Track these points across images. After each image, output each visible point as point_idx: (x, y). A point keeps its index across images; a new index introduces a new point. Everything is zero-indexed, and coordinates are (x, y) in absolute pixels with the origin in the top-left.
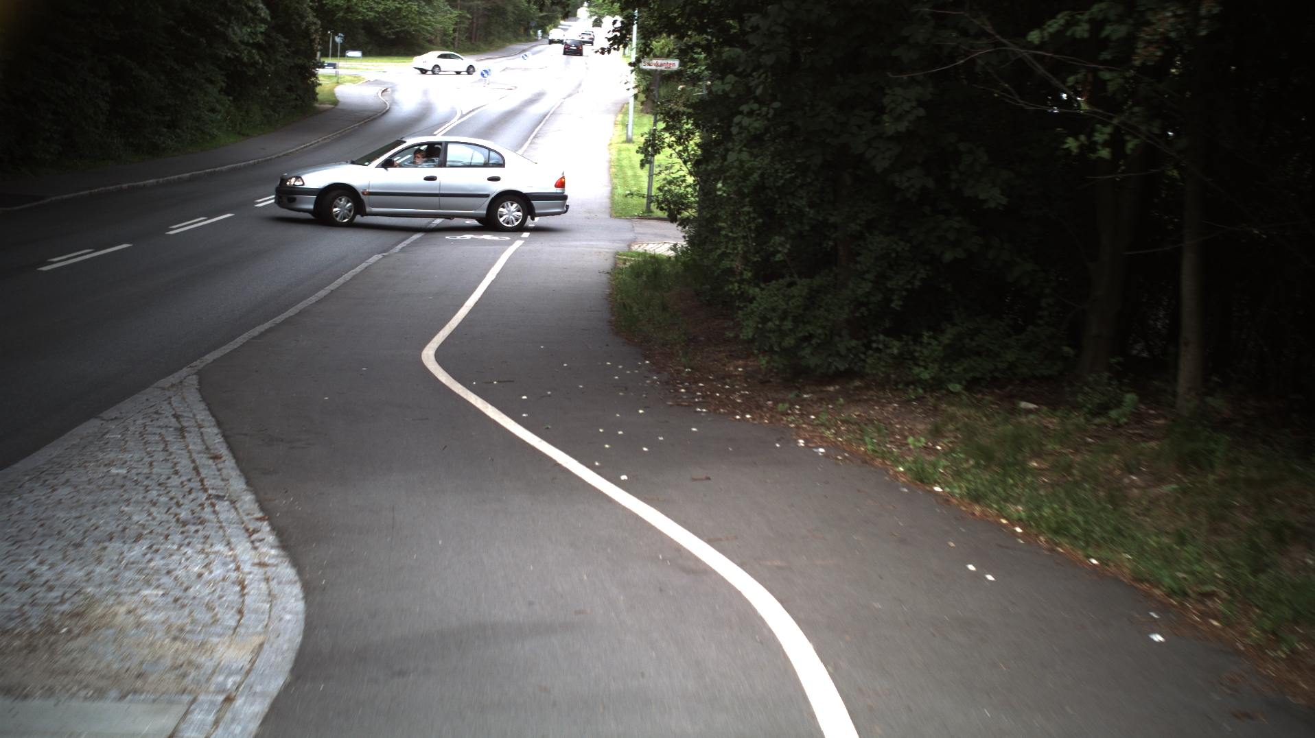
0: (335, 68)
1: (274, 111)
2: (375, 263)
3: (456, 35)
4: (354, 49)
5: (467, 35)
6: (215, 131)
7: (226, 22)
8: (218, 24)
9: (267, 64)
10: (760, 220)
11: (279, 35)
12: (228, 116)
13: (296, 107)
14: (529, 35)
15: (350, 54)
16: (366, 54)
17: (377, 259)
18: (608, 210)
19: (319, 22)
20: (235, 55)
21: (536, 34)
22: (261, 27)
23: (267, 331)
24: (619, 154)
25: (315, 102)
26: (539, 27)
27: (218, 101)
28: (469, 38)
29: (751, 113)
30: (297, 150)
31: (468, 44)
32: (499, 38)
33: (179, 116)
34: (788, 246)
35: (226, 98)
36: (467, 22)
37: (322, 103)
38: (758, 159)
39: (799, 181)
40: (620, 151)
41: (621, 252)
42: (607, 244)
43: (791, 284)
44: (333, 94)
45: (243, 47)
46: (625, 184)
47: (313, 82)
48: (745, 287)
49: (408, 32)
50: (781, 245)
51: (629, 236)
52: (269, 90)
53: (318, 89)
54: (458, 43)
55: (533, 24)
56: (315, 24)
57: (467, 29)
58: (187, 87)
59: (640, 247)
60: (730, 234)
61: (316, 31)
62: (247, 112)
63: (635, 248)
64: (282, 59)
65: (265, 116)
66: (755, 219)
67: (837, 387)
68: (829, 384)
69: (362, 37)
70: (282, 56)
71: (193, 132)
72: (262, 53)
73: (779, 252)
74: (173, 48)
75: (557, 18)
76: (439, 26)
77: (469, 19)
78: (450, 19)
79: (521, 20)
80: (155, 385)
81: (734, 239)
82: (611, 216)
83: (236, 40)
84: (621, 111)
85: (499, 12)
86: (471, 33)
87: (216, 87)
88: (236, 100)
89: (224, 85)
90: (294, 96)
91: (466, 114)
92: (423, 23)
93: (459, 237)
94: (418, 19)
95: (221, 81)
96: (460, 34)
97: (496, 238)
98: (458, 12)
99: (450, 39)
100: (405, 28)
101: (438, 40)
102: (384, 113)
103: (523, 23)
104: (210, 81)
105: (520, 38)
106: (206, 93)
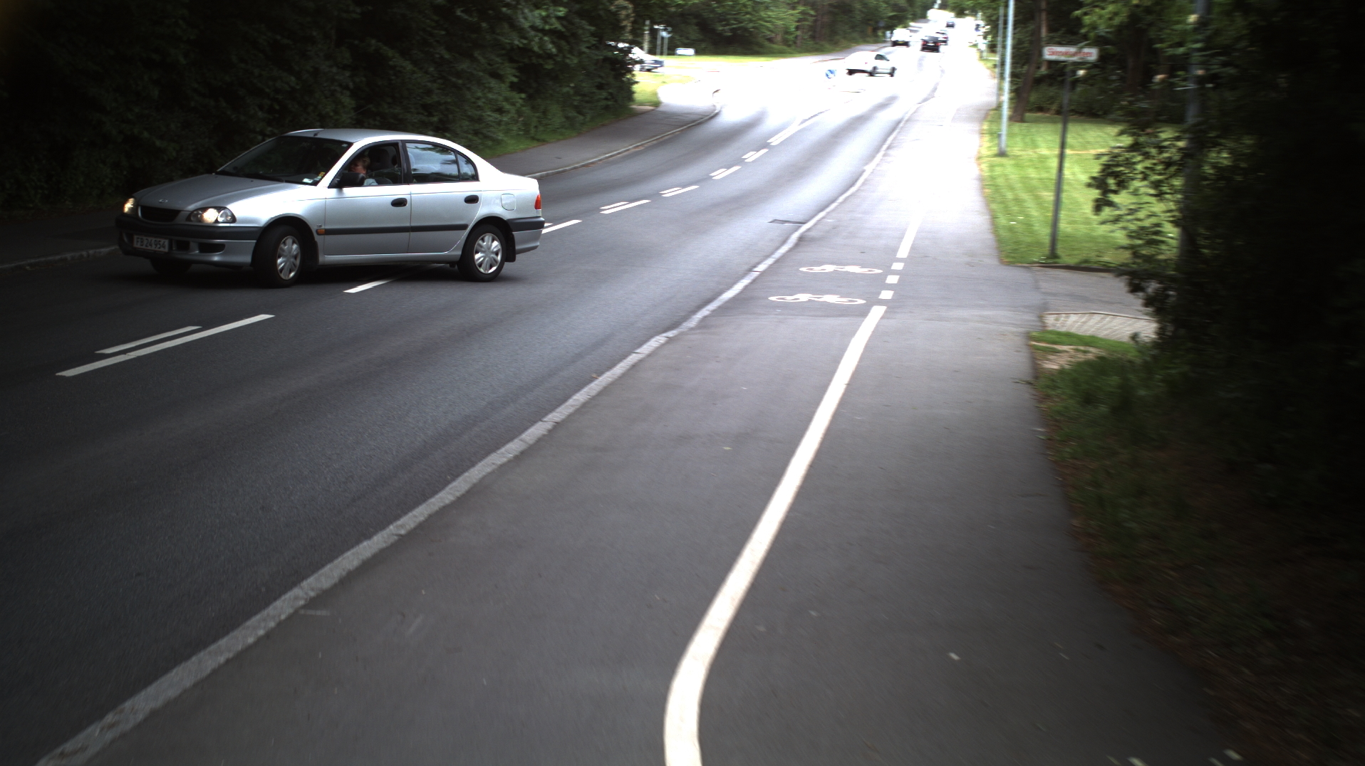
0: (661, 66)
1: (580, 113)
2: (649, 356)
3: (799, 33)
4: (686, 46)
5: (810, 33)
6: (501, 136)
9: (569, 56)
11: (584, 22)
12: (519, 117)
13: (607, 108)
14: (877, 36)
15: (680, 51)
16: (699, 52)
18: (995, 253)
21: (884, 35)
24: (992, 171)
25: (631, 103)
26: (886, 27)
27: (506, 99)
28: (813, 37)
30: (600, 160)
31: (811, 43)
32: (845, 38)
35: (518, 96)
36: (811, 19)
37: (642, 104)
40: (992, 167)
41: (1034, 334)
44: (656, 94)
46: (1007, 211)
47: (629, 79)
49: (746, 30)
51: (1036, 298)
52: (573, 88)
53: (635, 88)
54: (801, 42)
55: (882, 24)
57: (811, 26)
59: (1057, 320)
61: (628, 16)
62: (545, 113)
63: (1051, 322)
64: (587, 50)
65: (567, 118)
69: (694, 32)
70: (588, 48)
71: (470, 136)
72: (563, 43)
75: (907, 18)
76: (779, 23)
77: (812, 16)
78: (792, 15)
79: (869, 20)
82: (1002, 262)
85: (845, 10)
86: (815, 31)
87: (504, 82)
88: (530, 97)
89: (515, 80)
90: (604, 94)
91: (806, 120)
92: (762, 19)
93: (789, 299)
94: (757, 14)
95: (511, 75)
96: (803, 32)
97: (844, 301)
98: (801, 8)
99: (791, 37)
100: (742, 25)
101: (779, 38)
102: (712, 116)
103: (870, 22)
104: (496, 76)
105: (868, 39)
106: (490, 89)
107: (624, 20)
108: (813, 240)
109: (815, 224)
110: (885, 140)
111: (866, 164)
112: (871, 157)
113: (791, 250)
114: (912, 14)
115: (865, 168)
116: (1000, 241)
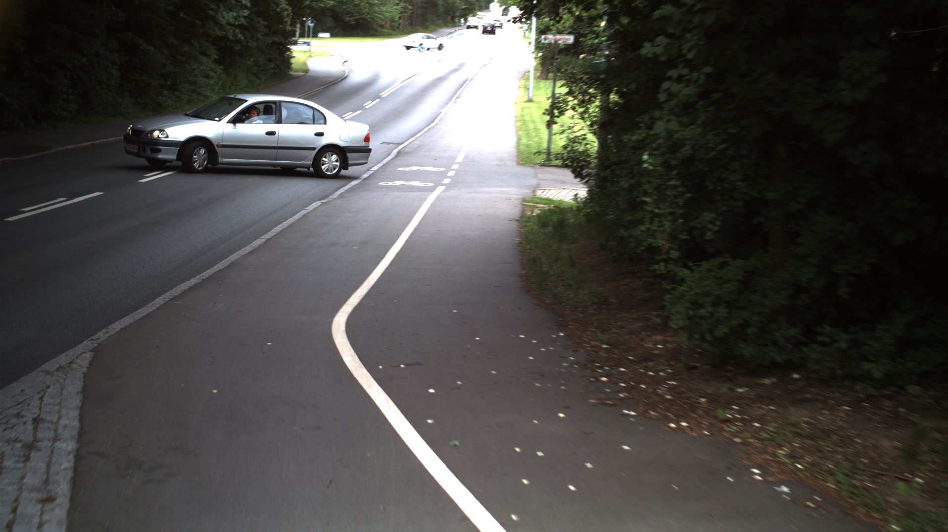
0: (309, 45)
1: (257, 77)
2: (312, 211)
3: (401, 21)
4: (325, 31)
5: (409, 21)
6: (209, 93)
7: (216, 8)
8: (210, 10)
9: (250, 41)
10: (689, 195)
11: (260, 19)
12: (219, 80)
13: (274, 74)
14: (454, 22)
15: (321, 35)
16: (333, 35)
17: (316, 206)
18: (515, 159)
19: (290, 8)
20: (222, 34)
21: (460, 21)
22: (245, 13)
23: (191, 289)
24: (523, 111)
25: (290, 71)
26: (461, 16)
27: (211, 70)
28: (411, 24)
29: (680, 79)
31: (409, 28)
32: (432, 24)
33: (178, 81)
34: (718, 223)
35: (218, 67)
36: (409, 12)
37: (296, 71)
38: (688, 129)
39: (730, 153)
40: (523, 108)
41: (527, 199)
42: (516, 190)
43: (723, 265)
44: (305, 64)
45: (229, 27)
46: (528, 135)
47: (288, 55)
48: (671, 267)
49: (365, 19)
50: (710, 222)
51: (534, 182)
52: (253, 61)
53: (293, 60)
54: (403, 28)
55: (458, 14)
56: (287, 10)
57: (409, 17)
58: (184, 59)
59: (543, 192)
60: (656, 211)
61: (288, 15)
62: (235, 78)
63: (539, 193)
64: (262, 37)
65: (250, 81)
66: (682, 193)
67: (774, 380)
68: (764, 376)
69: (329, 21)
70: (262, 35)
71: (190, 93)
72: (247, 33)
73: (710, 230)
74: (173, 28)
75: (475, 10)
76: (388, 15)
77: (410, 9)
78: (396, 9)
79: (449, 11)
80: (42, 368)
81: (659, 216)
82: (518, 164)
83: (224, 22)
84: (523, 77)
85: (435, 6)
86: (412, 20)
87: (210, 58)
88: (226, 68)
89: (217, 57)
90: (273, 65)
91: (405, 80)
92: (376, 12)
93: (390, 184)
94: (372, 9)
95: (214, 54)
96: (404, 21)
97: (422, 184)
98: (402, 4)
99: (396, 24)
100: (363, 16)
101: (388, 25)
102: (342, 78)
103: (450, 13)
104: (204, 54)
105: (448, 24)
106: (201, 63)
107: (286, 18)
108: (406, 153)
109: (408, 144)
110: (455, 93)
111: (442, 109)
112: (447, 104)
113: (392, 159)
114: (479, 7)
115: (442, 111)
116: (519, 152)
